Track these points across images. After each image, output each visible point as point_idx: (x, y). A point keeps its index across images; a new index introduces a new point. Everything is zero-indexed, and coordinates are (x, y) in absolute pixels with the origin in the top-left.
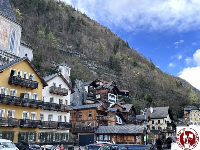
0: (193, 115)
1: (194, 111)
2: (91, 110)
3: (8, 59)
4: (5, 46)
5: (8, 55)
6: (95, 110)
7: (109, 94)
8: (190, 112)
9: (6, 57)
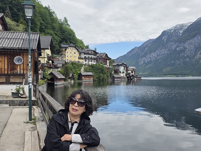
0: (69, 53)
1: (71, 49)
8: (67, 49)
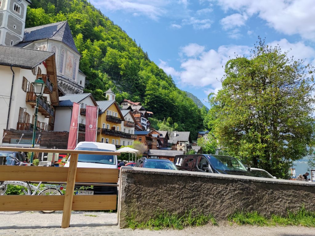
2: (141, 137)
3: (74, 88)
4: (70, 76)
5: (75, 85)
6: (145, 137)
7: (141, 118)
9: (73, 86)
